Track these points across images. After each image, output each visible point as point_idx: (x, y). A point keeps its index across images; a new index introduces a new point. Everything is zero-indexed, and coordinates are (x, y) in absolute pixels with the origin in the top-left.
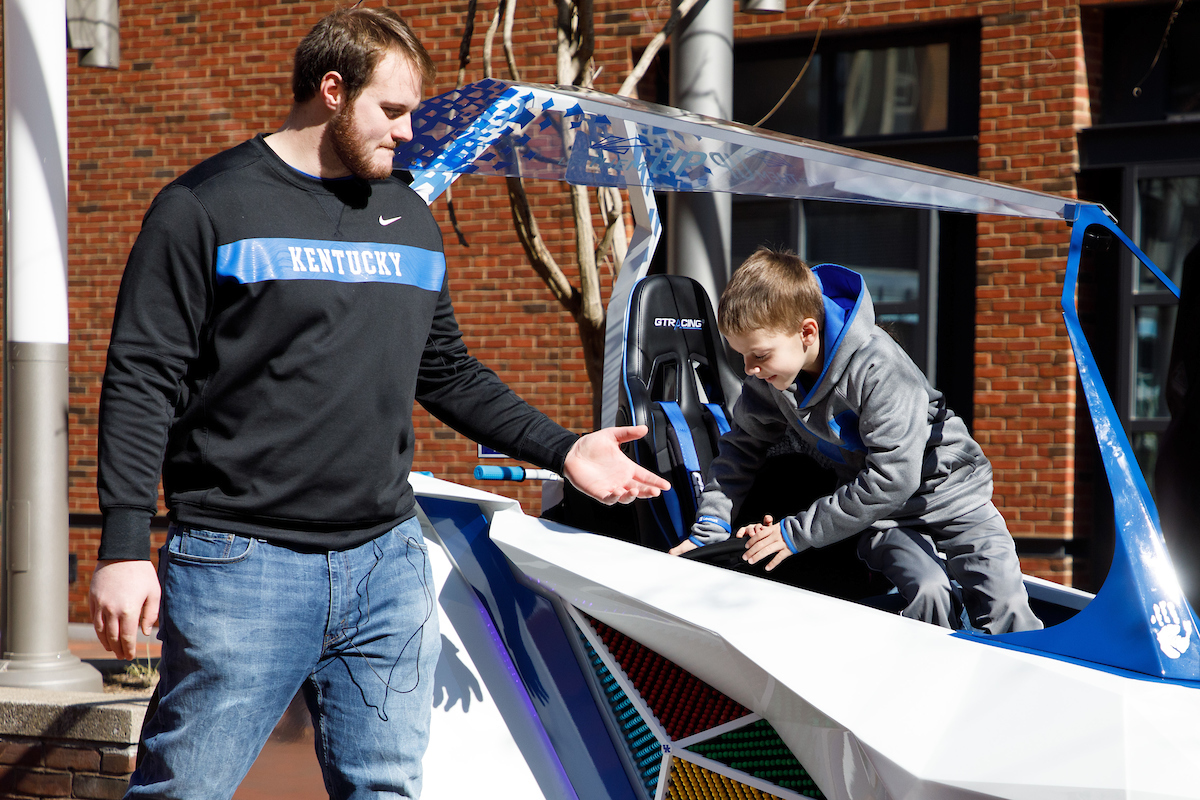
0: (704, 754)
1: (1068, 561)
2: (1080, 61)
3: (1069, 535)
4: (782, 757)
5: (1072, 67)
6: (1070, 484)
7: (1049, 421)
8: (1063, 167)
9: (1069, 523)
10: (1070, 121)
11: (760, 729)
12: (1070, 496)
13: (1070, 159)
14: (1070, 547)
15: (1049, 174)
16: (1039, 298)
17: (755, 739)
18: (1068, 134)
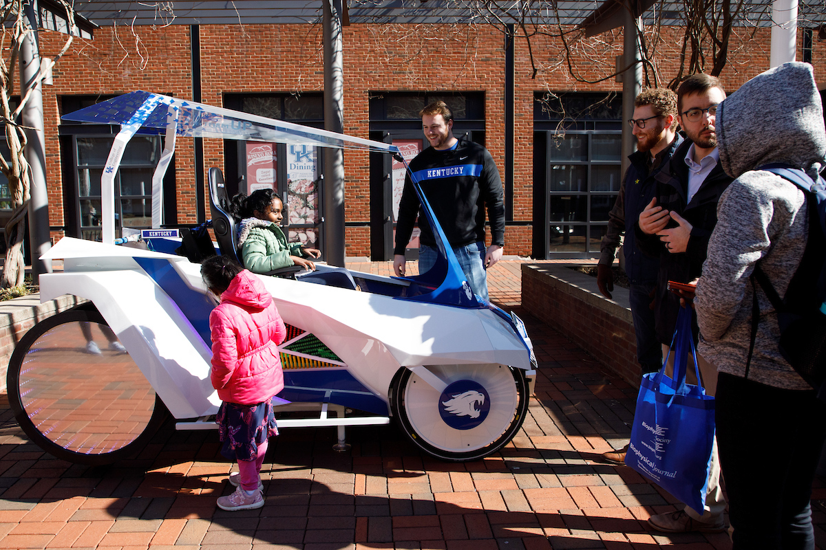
0: (290, 349)
1: (64, 232)
2: (57, 108)
3: (64, 226)
4: (317, 343)
5: (56, 110)
6: (63, 213)
7: (56, 197)
8: (55, 134)
9: (63, 222)
10: (56, 123)
11: (310, 337)
12: (63, 216)
13: (57, 132)
14: (64, 228)
15: (51, 136)
16: (50, 167)
17: (309, 341)
18: (56, 126)
